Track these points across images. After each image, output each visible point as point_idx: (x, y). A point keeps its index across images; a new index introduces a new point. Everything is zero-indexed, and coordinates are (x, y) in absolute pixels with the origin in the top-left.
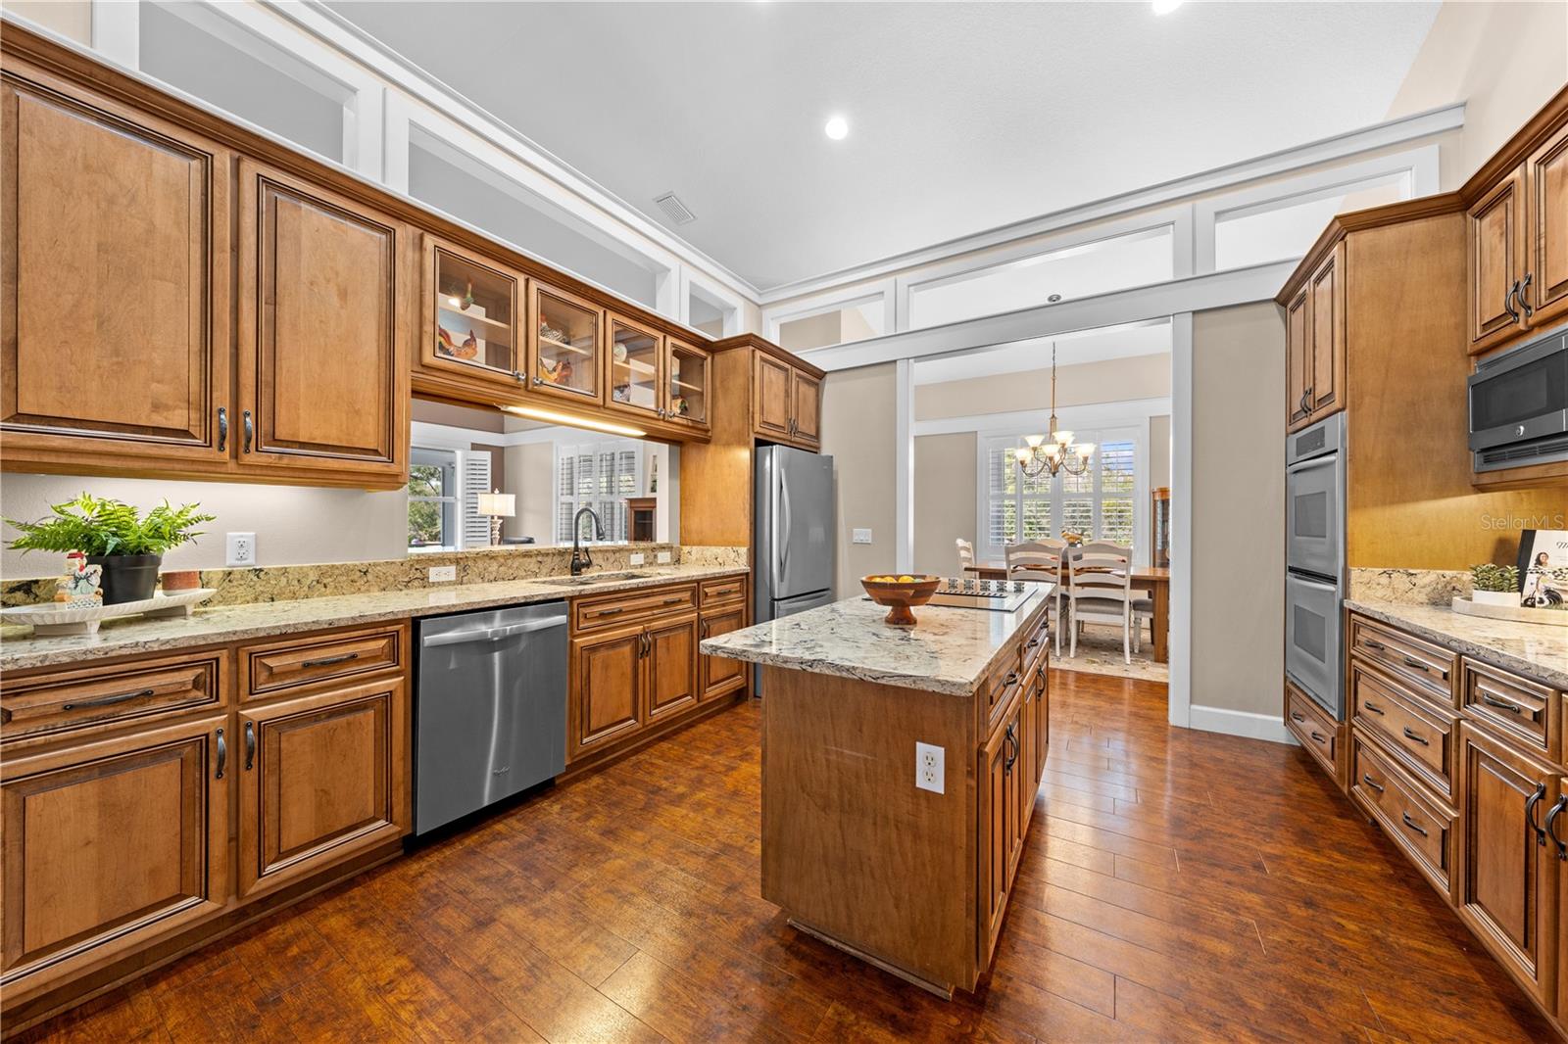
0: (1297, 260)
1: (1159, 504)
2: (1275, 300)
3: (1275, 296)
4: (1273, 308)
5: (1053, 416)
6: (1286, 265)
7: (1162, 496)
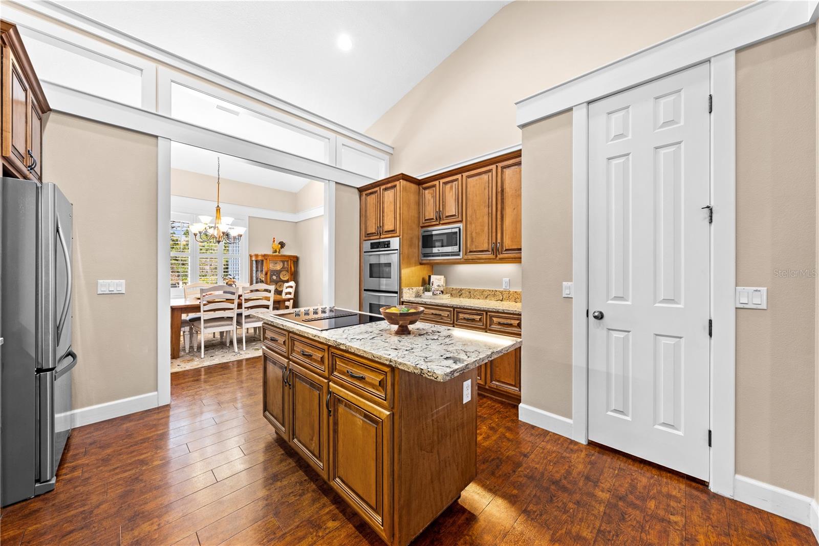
0: (375, 180)
1: (254, 262)
2: (358, 188)
3: (358, 187)
4: (356, 191)
5: (218, 206)
6: (369, 179)
7: (256, 258)
